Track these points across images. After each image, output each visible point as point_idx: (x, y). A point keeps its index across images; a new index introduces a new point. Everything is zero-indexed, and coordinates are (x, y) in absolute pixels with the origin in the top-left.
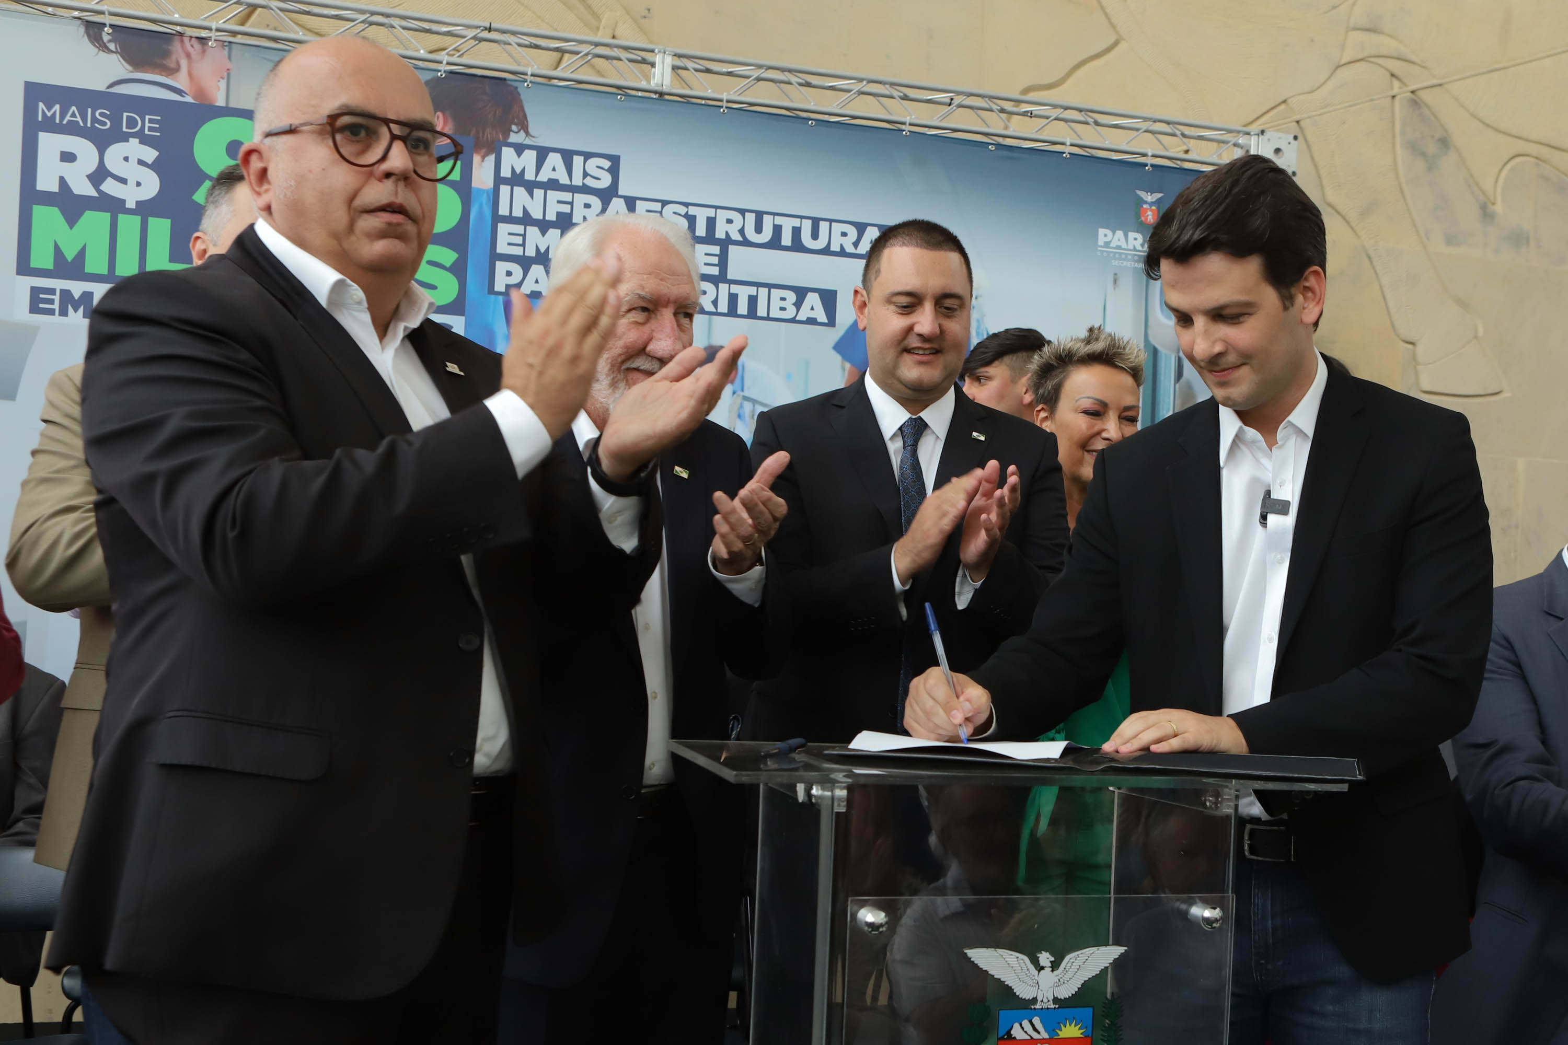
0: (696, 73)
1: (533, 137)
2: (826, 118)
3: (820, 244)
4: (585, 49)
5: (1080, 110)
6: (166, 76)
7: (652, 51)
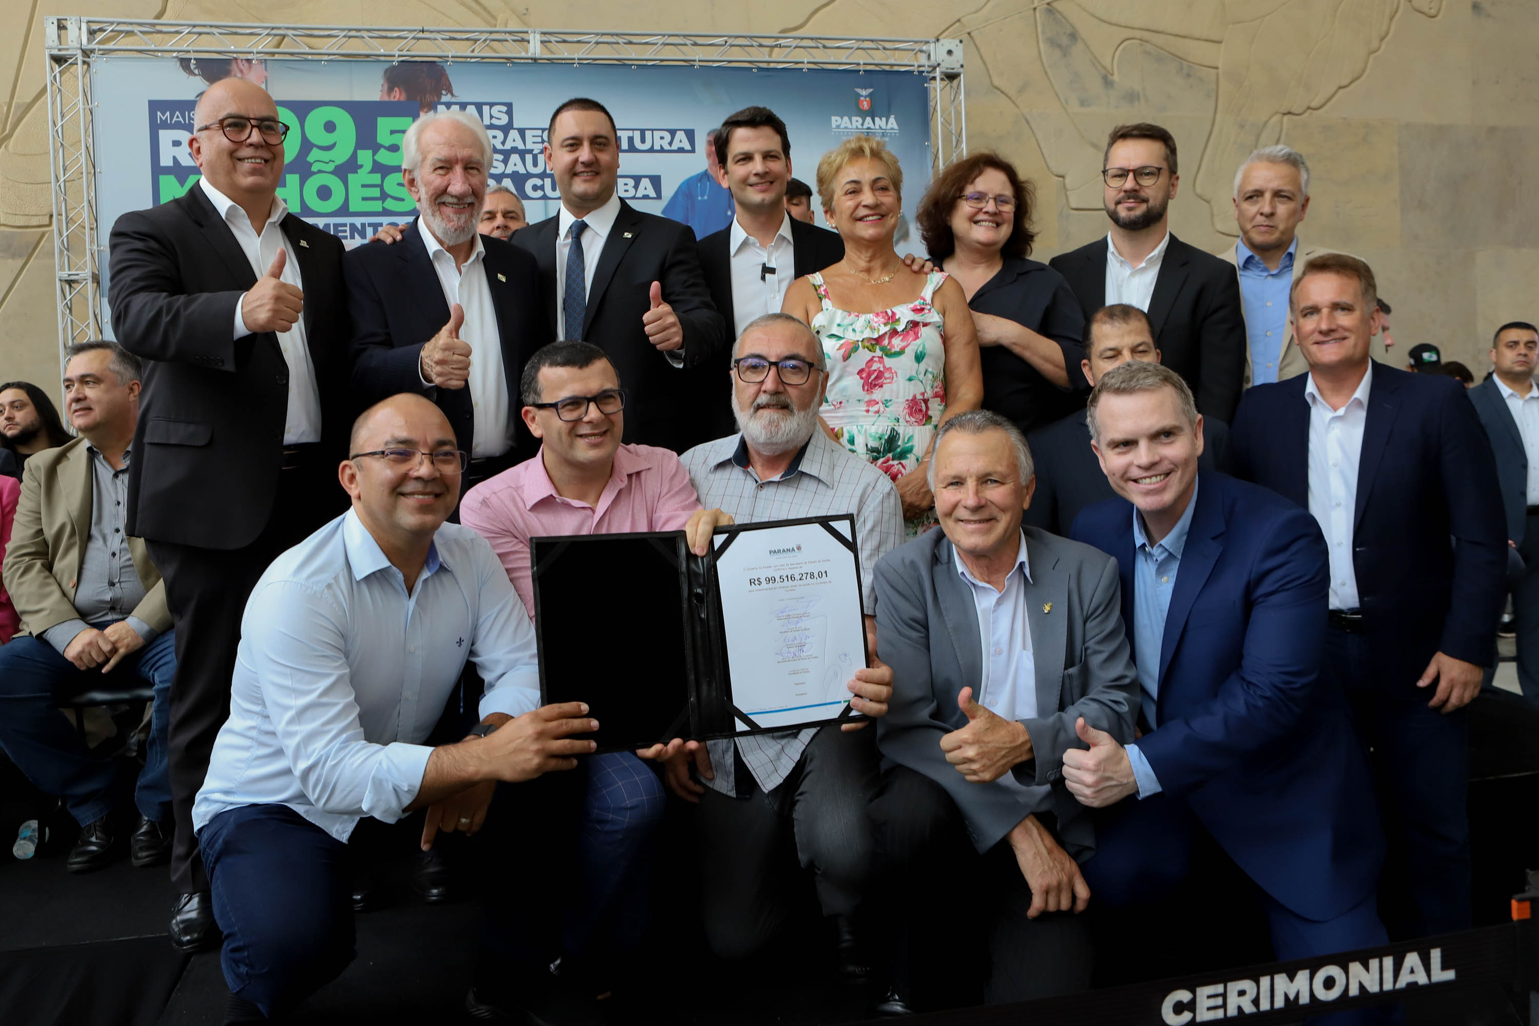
0: (557, 44)
2: (644, 63)
3: (647, 146)
4: (484, 36)
5: (812, 39)
7: (527, 32)
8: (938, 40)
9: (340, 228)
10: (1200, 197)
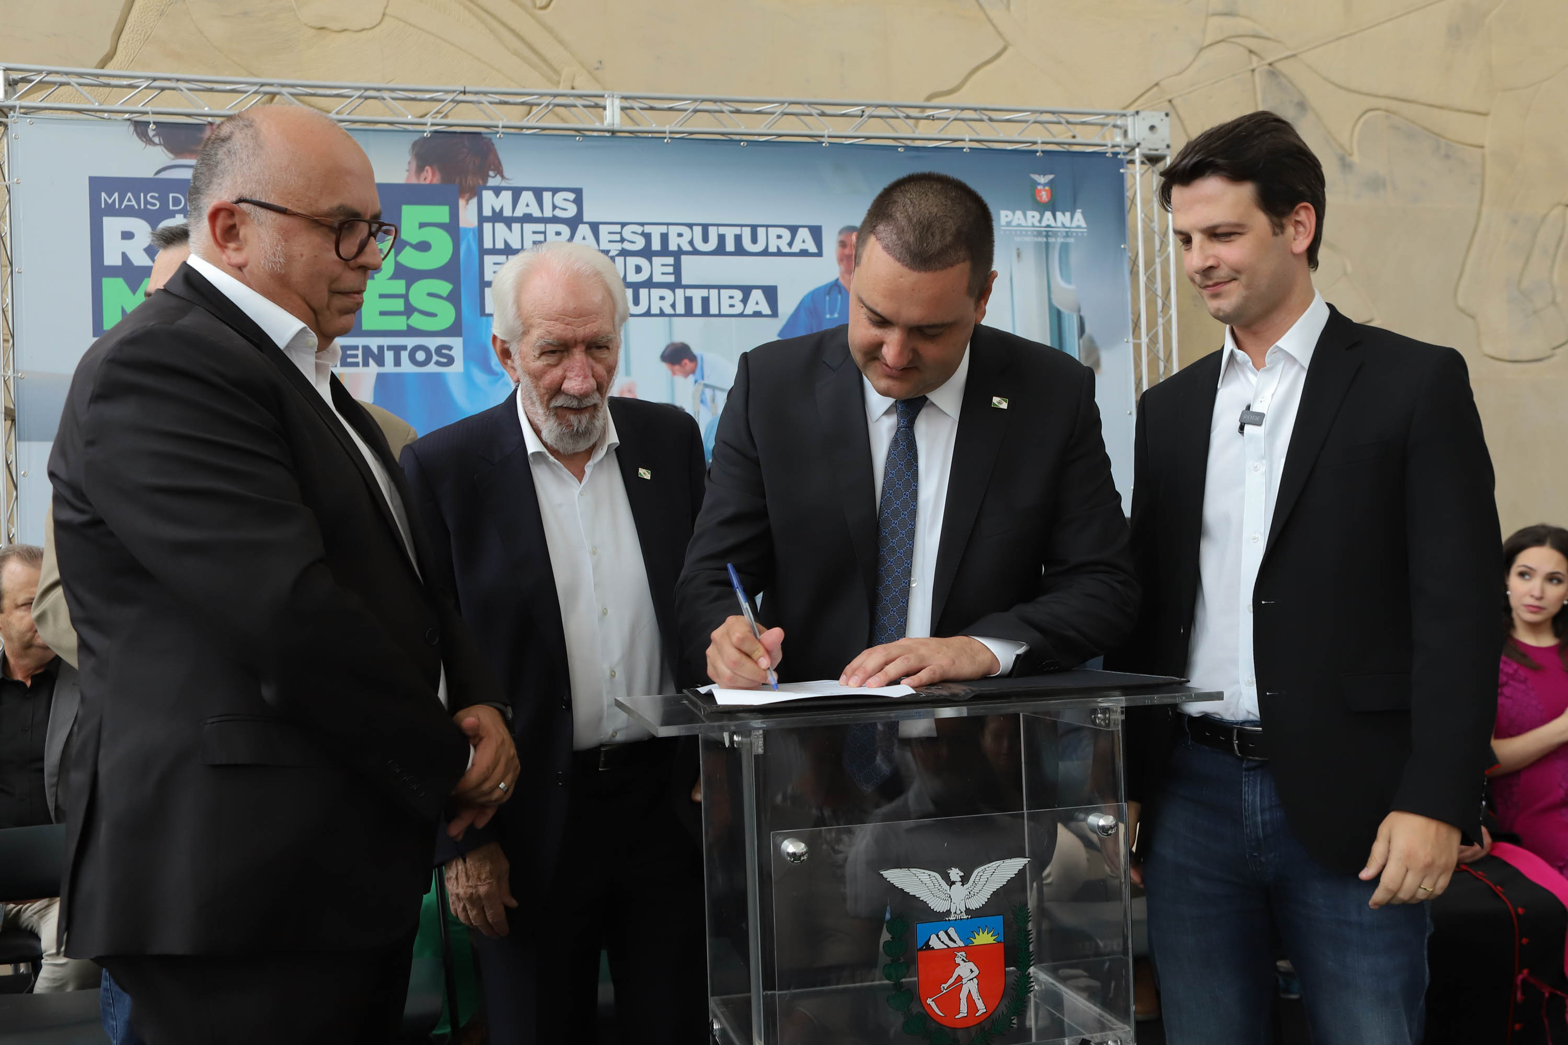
0: (640, 111)
1: (508, 179)
2: (756, 138)
3: (760, 247)
4: (546, 100)
5: (975, 110)
7: (603, 96)
8: (1137, 113)
9: (349, 352)
10: (1462, 311)
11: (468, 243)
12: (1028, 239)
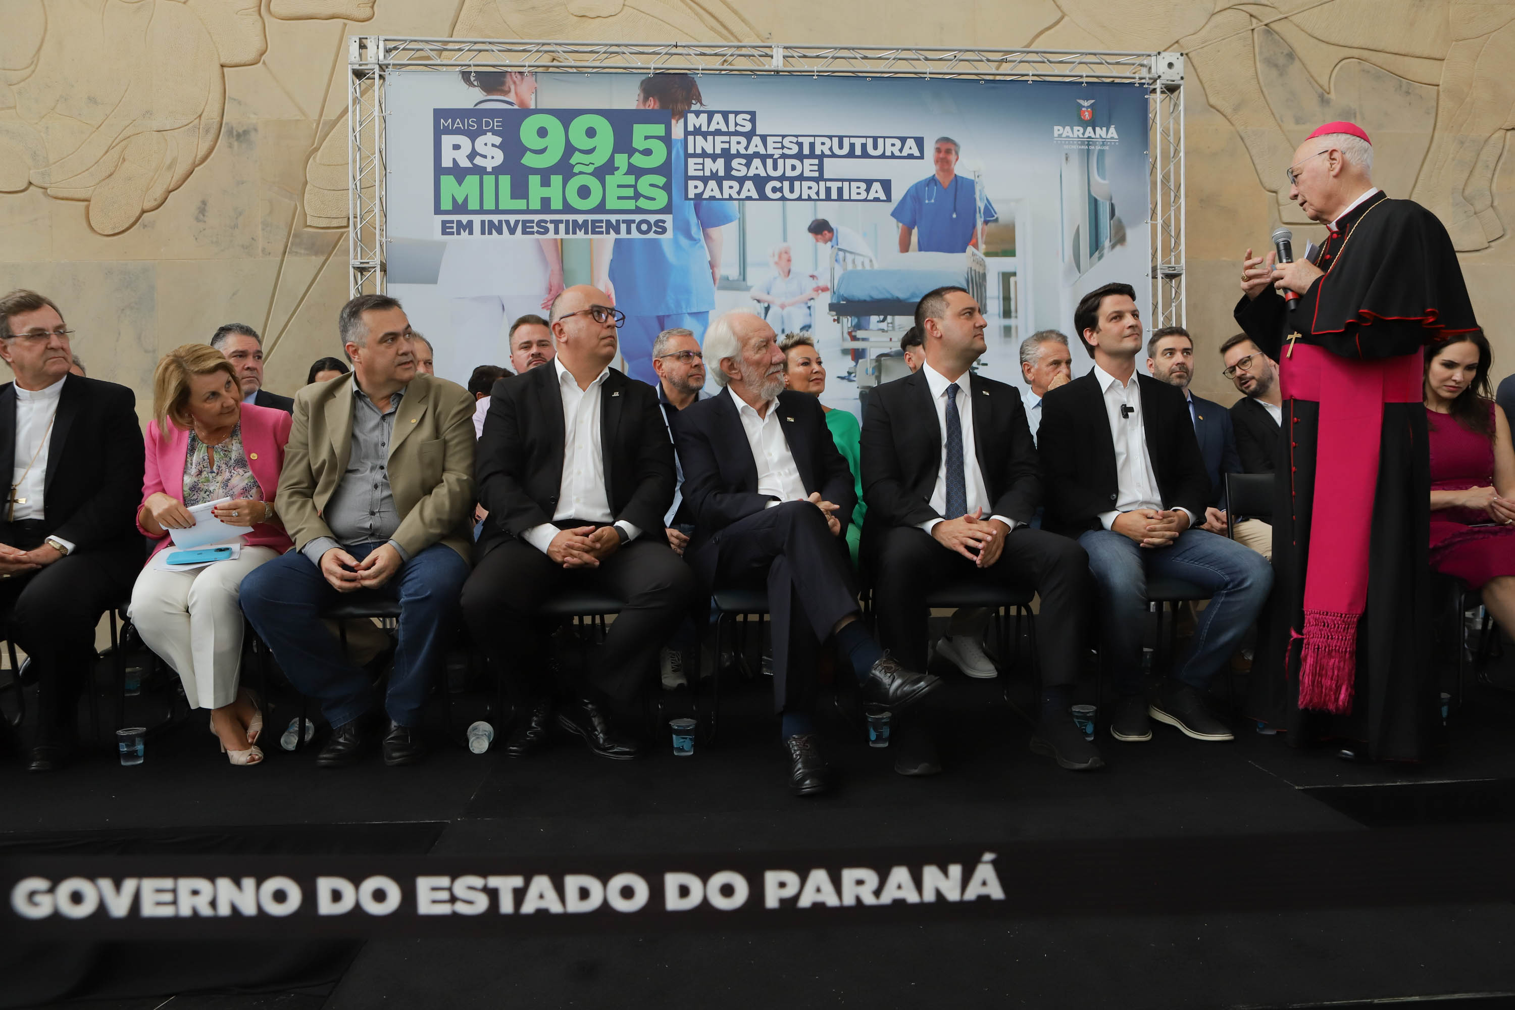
0: (798, 58)
2: (880, 75)
4: (731, 51)
5: (1039, 53)
6: (504, 96)
8: (1159, 53)
11: (677, 149)
12: (1074, 147)
